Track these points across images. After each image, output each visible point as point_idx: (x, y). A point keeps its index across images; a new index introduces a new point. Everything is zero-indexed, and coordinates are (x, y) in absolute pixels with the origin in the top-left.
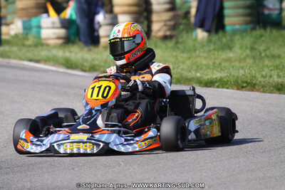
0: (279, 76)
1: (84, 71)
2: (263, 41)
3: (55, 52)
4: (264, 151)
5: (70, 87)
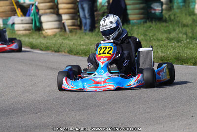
0: (162, 52)
1: (42, 50)
2: (151, 30)
3: (23, 38)
4: (155, 100)
5: (33, 61)
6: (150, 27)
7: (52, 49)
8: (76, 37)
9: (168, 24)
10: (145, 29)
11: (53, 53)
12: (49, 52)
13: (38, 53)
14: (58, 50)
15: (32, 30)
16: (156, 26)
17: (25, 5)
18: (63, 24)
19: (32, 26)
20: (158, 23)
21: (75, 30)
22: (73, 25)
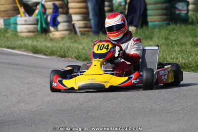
0: (183, 58)
1: (46, 55)
2: (175, 33)
3: (26, 41)
4: (168, 113)
6: (174, 30)
7: (58, 53)
8: (87, 41)
9: (194, 27)
10: (167, 32)
11: (59, 58)
12: (54, 57)
13: (41, 58)
14: (65, 55)
15: (37, 32)
16: (181, 29)
17: (29, 3)
18: (73, 25)
19: (37, 28)
20: (183, 26)
21: (87, 33)
22: (86, 27)
